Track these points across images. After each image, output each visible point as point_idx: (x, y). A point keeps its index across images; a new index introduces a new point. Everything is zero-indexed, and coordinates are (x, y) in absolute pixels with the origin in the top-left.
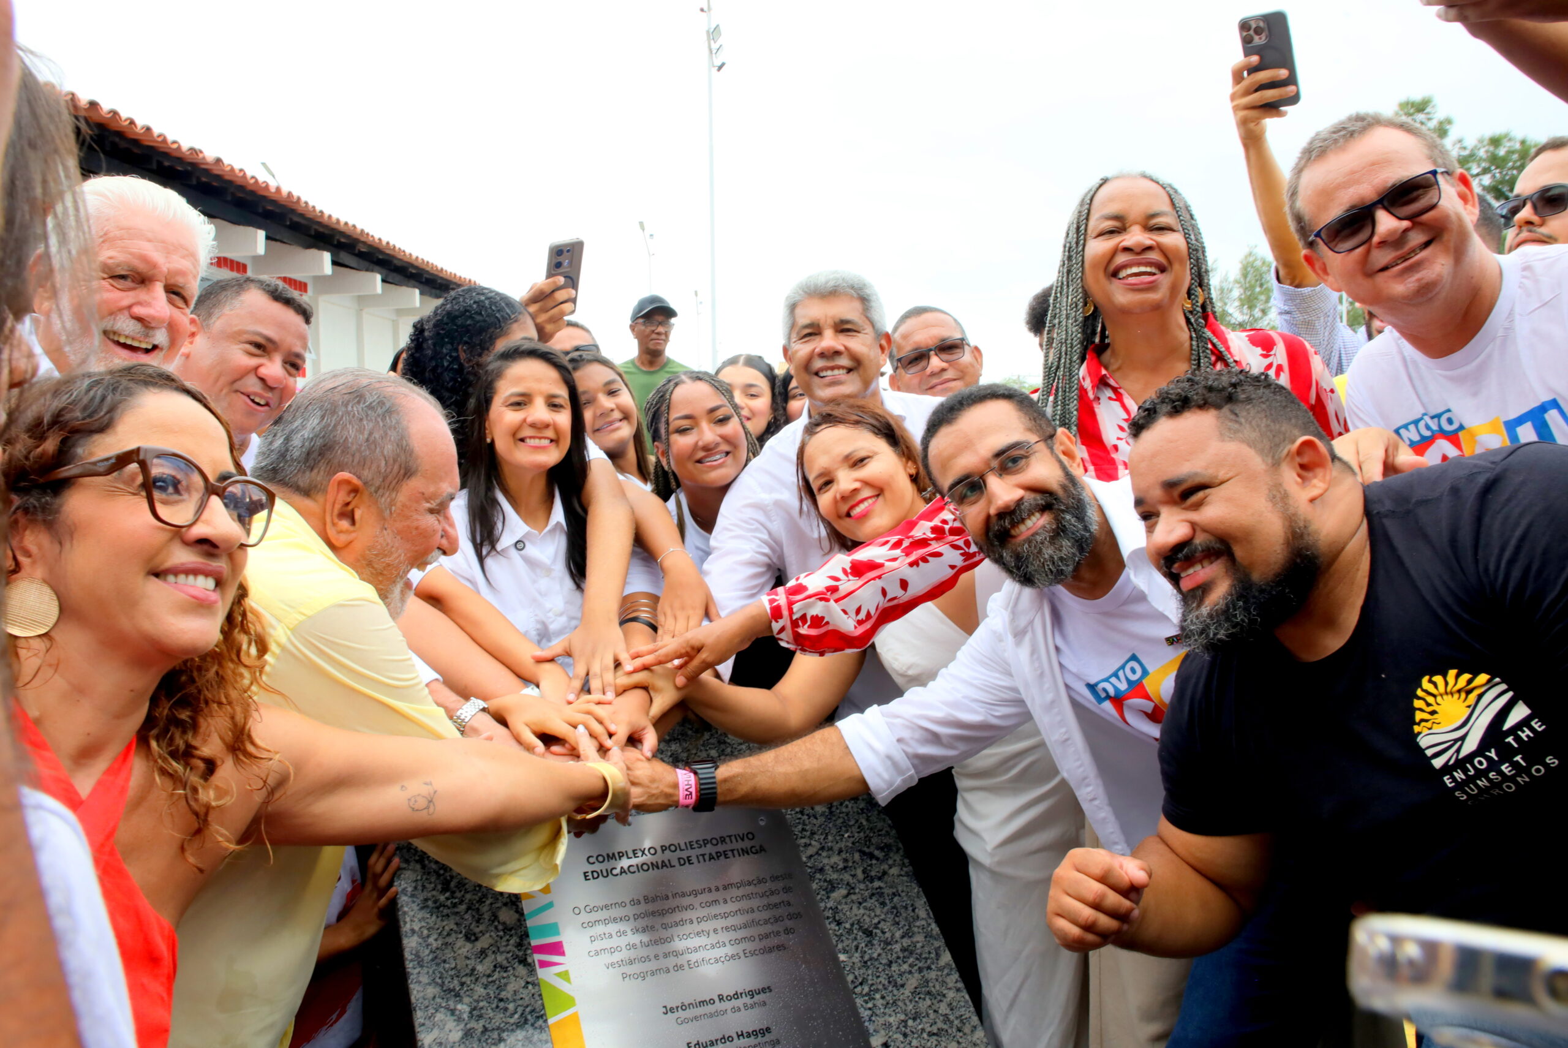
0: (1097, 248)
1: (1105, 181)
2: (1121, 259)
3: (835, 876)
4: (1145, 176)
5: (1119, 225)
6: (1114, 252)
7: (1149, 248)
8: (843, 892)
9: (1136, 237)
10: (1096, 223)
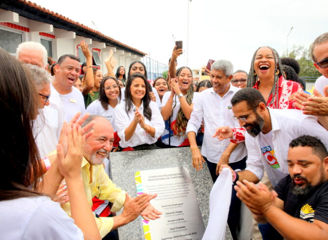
0: (257, 61)
1: (260, 48)
2: (261, 64)
3: (197, 183)
4: (268, 47)
5: (261, 57)
6: (260, 62)
7: (266, 62)
8: (199, 186)
9: (264, 59)
10: (257, 57)
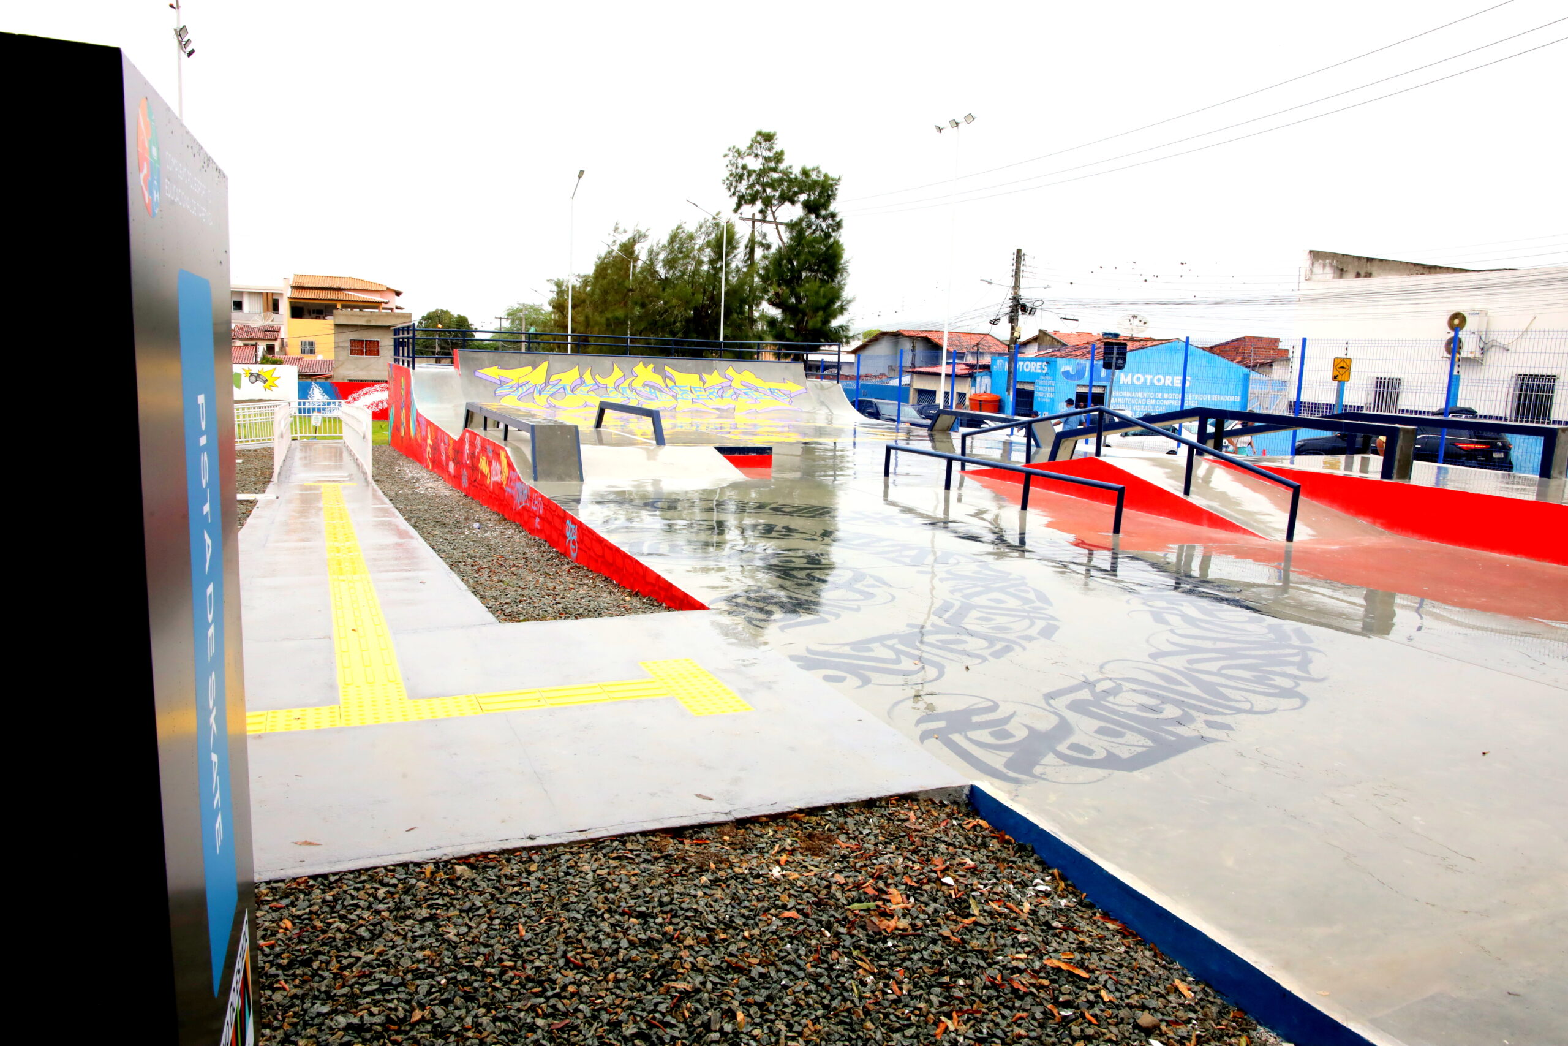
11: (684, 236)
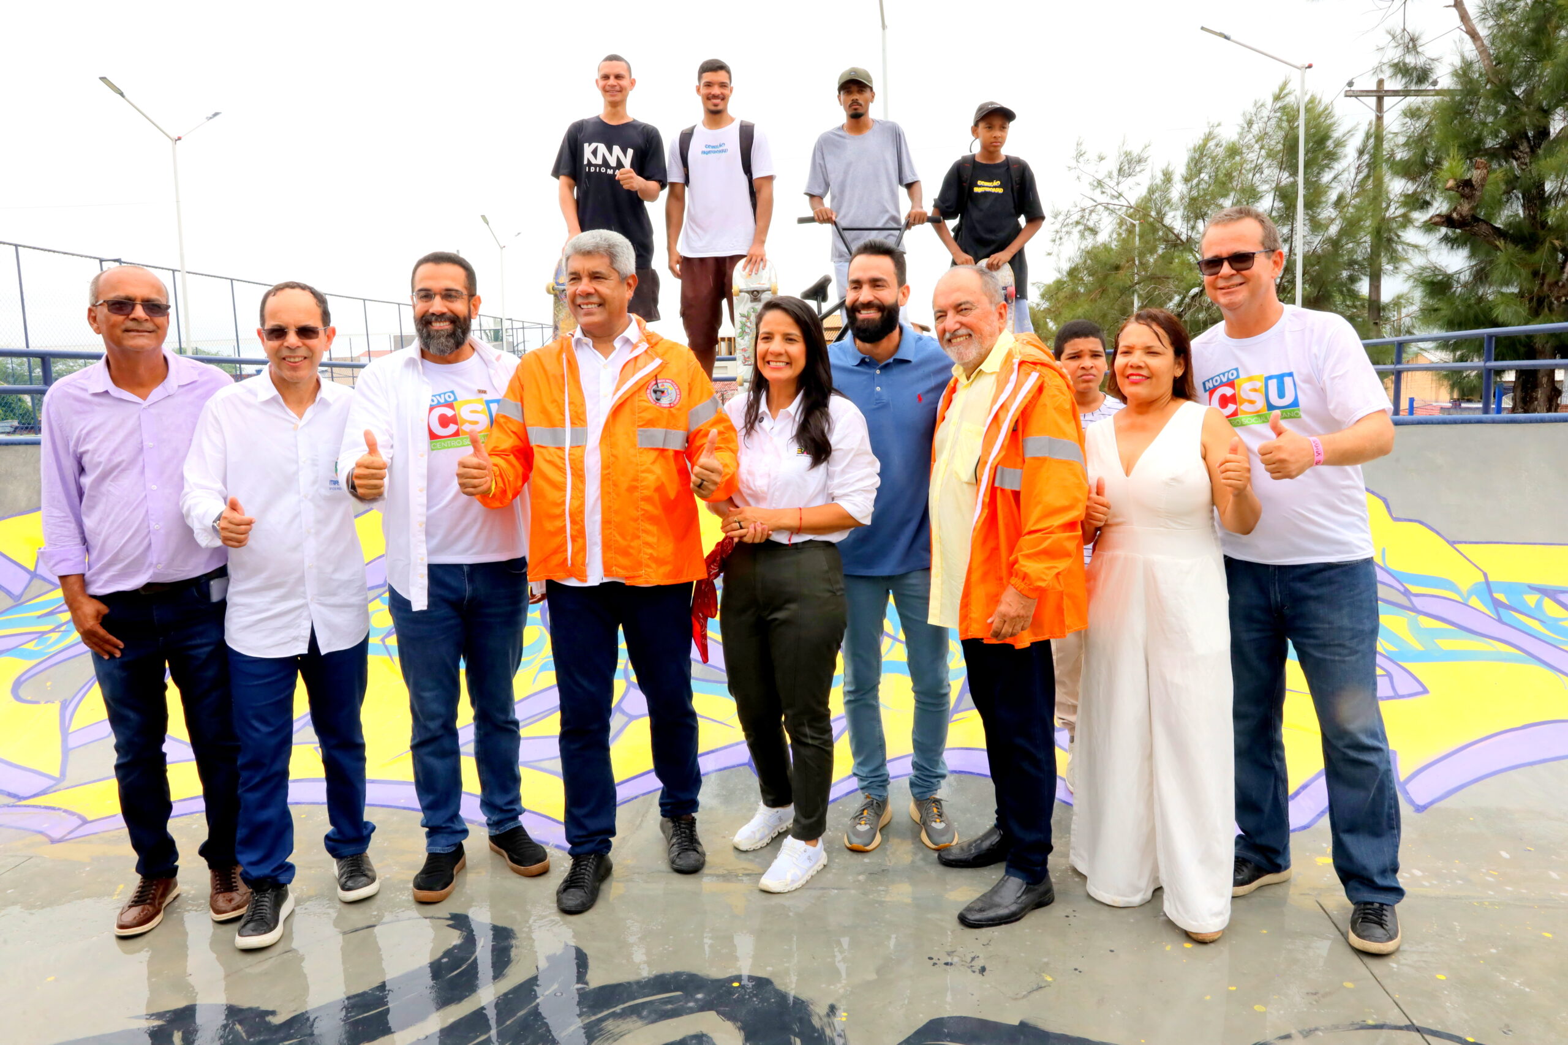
11: (1220, 152)
